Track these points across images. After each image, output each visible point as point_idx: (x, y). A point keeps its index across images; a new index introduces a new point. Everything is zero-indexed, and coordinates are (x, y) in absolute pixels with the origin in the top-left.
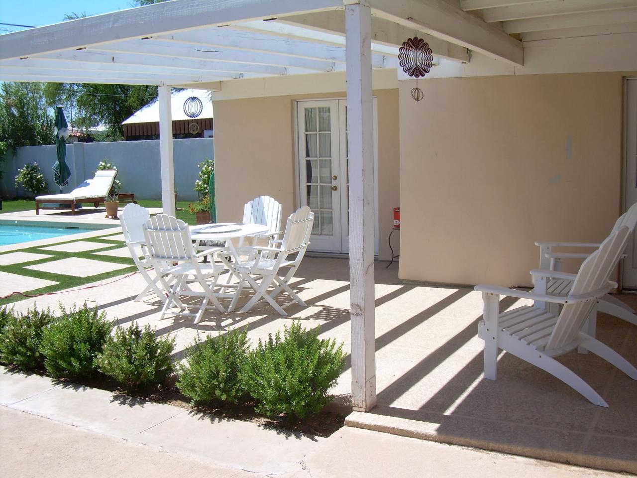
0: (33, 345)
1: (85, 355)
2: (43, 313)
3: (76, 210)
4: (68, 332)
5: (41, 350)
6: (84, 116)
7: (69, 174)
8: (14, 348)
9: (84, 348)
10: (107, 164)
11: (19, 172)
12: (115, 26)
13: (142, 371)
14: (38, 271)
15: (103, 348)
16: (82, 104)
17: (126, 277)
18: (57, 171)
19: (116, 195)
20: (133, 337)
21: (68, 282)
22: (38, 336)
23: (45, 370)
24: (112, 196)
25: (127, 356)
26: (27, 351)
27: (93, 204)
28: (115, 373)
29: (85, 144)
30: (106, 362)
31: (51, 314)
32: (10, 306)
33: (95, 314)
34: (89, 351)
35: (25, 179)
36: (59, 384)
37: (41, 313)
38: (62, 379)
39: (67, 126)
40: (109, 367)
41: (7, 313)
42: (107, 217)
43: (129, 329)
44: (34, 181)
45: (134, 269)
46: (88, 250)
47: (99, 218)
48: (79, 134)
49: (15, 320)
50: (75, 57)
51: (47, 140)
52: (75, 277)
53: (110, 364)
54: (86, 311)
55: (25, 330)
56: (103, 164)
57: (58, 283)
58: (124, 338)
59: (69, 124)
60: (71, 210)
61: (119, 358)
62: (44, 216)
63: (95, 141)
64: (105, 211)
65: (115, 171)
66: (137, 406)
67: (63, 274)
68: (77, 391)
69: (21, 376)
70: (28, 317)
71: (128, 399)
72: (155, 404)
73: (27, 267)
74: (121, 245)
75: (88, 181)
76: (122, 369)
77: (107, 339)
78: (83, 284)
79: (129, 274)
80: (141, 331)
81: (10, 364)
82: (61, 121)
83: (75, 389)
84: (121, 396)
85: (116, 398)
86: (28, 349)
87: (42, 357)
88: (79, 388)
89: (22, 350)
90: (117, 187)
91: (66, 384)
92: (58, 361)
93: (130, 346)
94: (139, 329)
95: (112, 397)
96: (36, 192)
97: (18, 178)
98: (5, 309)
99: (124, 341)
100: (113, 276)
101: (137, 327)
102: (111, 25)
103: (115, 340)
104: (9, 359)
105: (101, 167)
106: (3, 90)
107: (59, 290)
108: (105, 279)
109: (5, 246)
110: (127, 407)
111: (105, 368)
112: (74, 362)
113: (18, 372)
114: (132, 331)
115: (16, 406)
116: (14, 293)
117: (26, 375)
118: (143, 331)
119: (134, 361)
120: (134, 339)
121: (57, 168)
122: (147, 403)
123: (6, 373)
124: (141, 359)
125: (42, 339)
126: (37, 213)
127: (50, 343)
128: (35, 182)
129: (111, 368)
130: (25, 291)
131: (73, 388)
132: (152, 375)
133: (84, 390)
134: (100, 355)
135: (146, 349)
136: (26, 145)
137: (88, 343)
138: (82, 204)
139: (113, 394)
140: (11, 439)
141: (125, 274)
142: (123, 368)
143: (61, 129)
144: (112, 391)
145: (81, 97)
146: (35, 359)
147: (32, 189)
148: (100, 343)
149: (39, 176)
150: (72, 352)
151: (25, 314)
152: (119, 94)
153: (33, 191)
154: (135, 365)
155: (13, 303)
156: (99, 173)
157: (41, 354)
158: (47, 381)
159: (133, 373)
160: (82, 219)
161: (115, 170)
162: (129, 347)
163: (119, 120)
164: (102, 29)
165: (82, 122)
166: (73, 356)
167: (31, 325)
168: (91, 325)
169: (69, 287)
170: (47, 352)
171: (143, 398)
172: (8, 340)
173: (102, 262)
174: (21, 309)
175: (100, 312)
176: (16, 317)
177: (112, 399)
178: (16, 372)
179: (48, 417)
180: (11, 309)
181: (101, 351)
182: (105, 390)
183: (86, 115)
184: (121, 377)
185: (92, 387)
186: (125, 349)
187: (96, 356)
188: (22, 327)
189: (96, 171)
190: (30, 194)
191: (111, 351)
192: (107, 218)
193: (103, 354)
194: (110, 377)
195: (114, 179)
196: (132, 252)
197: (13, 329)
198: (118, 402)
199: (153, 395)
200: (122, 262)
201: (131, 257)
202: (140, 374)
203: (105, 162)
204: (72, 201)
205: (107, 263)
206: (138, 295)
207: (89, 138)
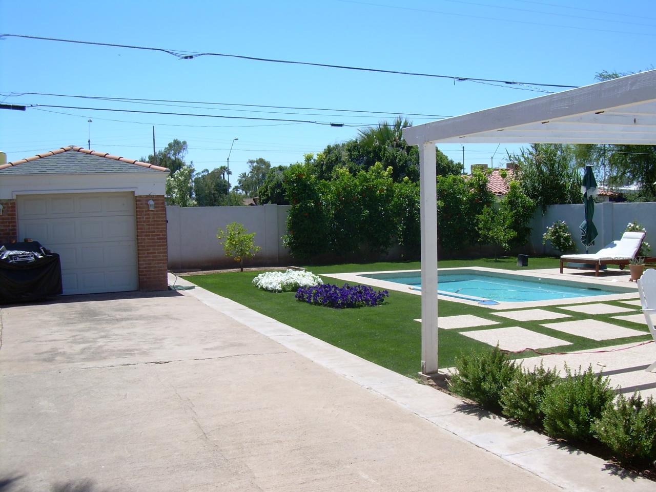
0: (535, 402)
1: (583, 419)
2: (549, 372)
3: (600, 271)
4: (570, 393)
5: (541, 407)
6: (615, 174)
7: (596, 234)
8: (517, 402)
9: (584, 412)
10: (636, 226)
11: (548, 229)
12: (633, 88)
13: (638, 443)
14: (553, 330)
15: (602, 414)
16: (613, 163)
17: (641, 345)
18: (584, 231)
19: (643, 258)
20: (634, 407)
21: (581, 343)
22: (541, 393)
23: (543, 428)
24: (638, 258)
25: (625, 426)
26: (529, 407)
27: (619, 266)
28: (610, 442)
29: (615, 203)
30: (602, 429)
31: (557, 374)
32: (518, 361)
33: (599, 379)
34: (588, 416)
35: (553, 236)
36: (554, 444)
37: (546, 371)
38: (559, 440)
39: (597, 185)
40: (605, 435)
41: (515, 368)
42: (631, 280)
43: (631, 398)
44: (562, 239)
45: (649, 338)
46: (607, 313)
47: (622, 281)
48: (609, 193)
49: (522, 375)
50: (595, 120)
51: (576, 199)
52: (589, 340)
53: (606, 431)
54: (591, 375)
55: (529, 386)
56: (632, 225)
57: (572, 344)
58: (624, 407)
59: (598, 184)
60: (595, 271)
61: (616, 426)
62: (568, 275)
63: (626, 200)
64: (630, 274)
65: (643, 234)
66: (628, 479)
67: (577, 335)
68: (571, 453)
69: (520, 430)
70: (534, 374)
71: (620, 470)
72: (647, 480)
73: (543, 325)
74: (638, 310)
75: (615, 242)
76: (617, 438)
77: (607, 406)
78: (596, 347)
79: (645, 342)
80: (643, 402)
81: (511, 417)
82: (590, 181)
83: (569, 451)
84: (613, 466)
85: (608, 467)
86: (530, 405)
87: (542, 415)
88: (573, 451)
89: (525, 405)
90: (645, 250)
91: (562, 445)
92: (556, 420)
93: (630, 416)
94: (641, 400)
95: (605, 466)
96: (562, 250)
97: (545, 235)
98: (513, 364)
99: (624, 410)
100: (628, 343)
101: (639, 398)
102: (629, 88)
103: (616, 408)
104: (511, 412)
105: (630, 228)
106: (532, 147)
107: (571, 351)
108: (619, 344)
109: (526, 302)
110: (617, 478)
111: (601, 435)
112: (572, 424)
113: (518, 426)
114: (634, 401)
115: (510, 458)
116: (527, 349)
117: (524, 430)
118: (645, 403)
119: (632, 432)
120: (634, 411)
121: (584, 228)
122: (639, 477)
123: (506, 425)
124: (639, 431)
125: (544, 398)
126: (561, 272)
127: (551, 401)
128: (562, 241)
129: (607, 436)
130: (538, 348)
131: (567, 450)
132: (648, 449)
133: (578, 454)
134: (597, 421)
135: (646, 422)
136: (556, 203)
137: (588, 407)
138: (607, 265)
139: (606, 462)
140: (498, 488)
141: (641, 341)
142: (619, 437)
143: (590, 189)
144: (605, 460)
145: (613, 156)
146: (536, 416)
147: (559, 247)
148: (600, 409)
149: (566, 235)
150: (571, 414)
151: (532, 371)
152: (652, 153)
153: (560, 249)
154: (632, 436)
155: (522, 359)
156: (626, 234)
157: (541, 412)
158: (543, 439)
159: (629, 445)
160: (605, 281)
161: (643, 231)
162: (628, 417)
163: (651, 180)
164: (620, 92)
165: (613, 180)
166: (572, 418)
167: (536, 382)
168: (593, 389)
169: (582, 349)
170: (547, 411)
171: (636, 472)
172: (512, 394)
173: (619, 327)
174: (528, 365)
175: (603, 378)
176: (523, 372)
177: (604, 467)
178: (516, 426)
179: (538, 474)
180: (519, 364)
181: (600, 417)
182: (599, 457)
183: (617, 174)
184: (616, 446)
185: (586, 452)
186: (624, 418)
187: (593, 422)
188: (526, 383)
189: (623, 232)
190: (557, 252)
191: (610, 418)
192: (631, 282)
193: (601, 421)
194: (605, 444)
195: (642, 241)
196: (648, 319)
197: (518, 384)
198: (610, 471)
199: (647, 471)
200: (639, 328)
201: (646, 324)
202: (635, 447)
203: (634, 224)
204: (597, 262)
205: (624, 328)
206: (650, 365)
207: (620, 198)
